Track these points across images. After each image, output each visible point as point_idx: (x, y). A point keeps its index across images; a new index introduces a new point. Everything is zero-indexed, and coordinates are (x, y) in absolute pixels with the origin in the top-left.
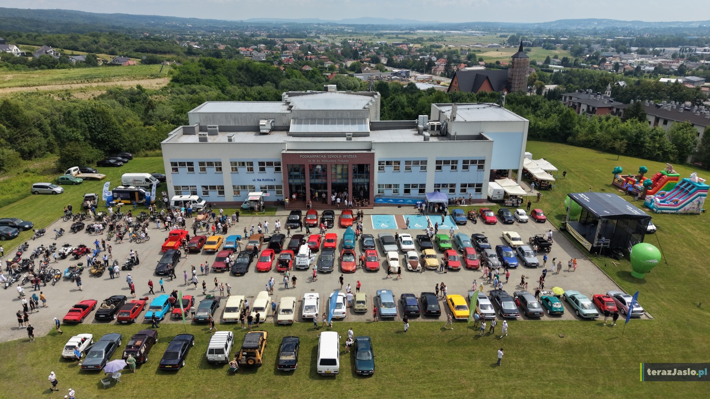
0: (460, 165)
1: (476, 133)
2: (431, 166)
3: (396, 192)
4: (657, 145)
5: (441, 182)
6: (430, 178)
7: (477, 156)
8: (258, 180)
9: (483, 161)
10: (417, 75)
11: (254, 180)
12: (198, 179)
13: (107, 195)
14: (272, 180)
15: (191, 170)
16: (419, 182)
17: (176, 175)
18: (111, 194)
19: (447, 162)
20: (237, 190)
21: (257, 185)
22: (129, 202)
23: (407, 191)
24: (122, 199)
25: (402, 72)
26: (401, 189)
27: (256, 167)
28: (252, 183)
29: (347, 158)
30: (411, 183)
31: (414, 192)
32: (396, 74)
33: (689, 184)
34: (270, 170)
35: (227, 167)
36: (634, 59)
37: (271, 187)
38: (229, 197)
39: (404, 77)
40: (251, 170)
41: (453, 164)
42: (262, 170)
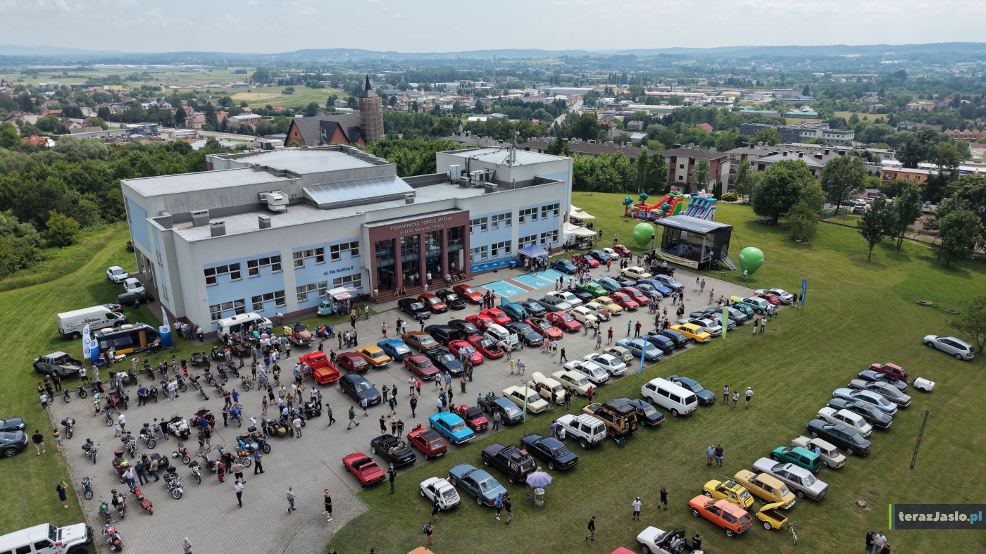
0: (540, 212)
1: (531, 178)
2: (515, 217)
3: (484, 255)
4: (608, 177)
5: (524, 236)
6: (515, 232)
7: (551, 201)
8: (331, 272)
9: (557, 206)
10: (170, 130)
11: (326, 274)
12: (247, 288)
13: (91, 348)
14: (349, 269)
15: (236, 276)
16: (504, 240)
17: (213, 288)
18: (97, 345)
19: (528, 212)
20: (302, 292)
21: (330, 279)
22: (130, 350)
23: (494, 253)
24: (118, 348)
25: (144, 128)
26: (490, 250)
27: (327, 254)
28: (322, 279)
29: (442, 222)
30: (497, 242)
31: (501, 252)
32: (134, 131)
33: (700, 201)
34: (345, 255)
35: (288, 263)
36: (422, 96)
37: (347, 279)
38: (293, 304)
39: (150, 134)
40: (320, 259)
41: (532, 212)
42: (335, 256)
